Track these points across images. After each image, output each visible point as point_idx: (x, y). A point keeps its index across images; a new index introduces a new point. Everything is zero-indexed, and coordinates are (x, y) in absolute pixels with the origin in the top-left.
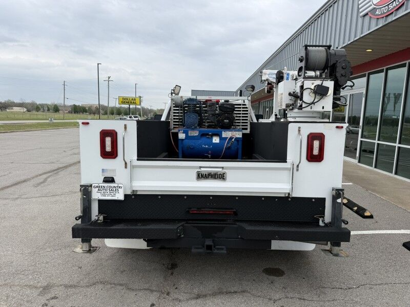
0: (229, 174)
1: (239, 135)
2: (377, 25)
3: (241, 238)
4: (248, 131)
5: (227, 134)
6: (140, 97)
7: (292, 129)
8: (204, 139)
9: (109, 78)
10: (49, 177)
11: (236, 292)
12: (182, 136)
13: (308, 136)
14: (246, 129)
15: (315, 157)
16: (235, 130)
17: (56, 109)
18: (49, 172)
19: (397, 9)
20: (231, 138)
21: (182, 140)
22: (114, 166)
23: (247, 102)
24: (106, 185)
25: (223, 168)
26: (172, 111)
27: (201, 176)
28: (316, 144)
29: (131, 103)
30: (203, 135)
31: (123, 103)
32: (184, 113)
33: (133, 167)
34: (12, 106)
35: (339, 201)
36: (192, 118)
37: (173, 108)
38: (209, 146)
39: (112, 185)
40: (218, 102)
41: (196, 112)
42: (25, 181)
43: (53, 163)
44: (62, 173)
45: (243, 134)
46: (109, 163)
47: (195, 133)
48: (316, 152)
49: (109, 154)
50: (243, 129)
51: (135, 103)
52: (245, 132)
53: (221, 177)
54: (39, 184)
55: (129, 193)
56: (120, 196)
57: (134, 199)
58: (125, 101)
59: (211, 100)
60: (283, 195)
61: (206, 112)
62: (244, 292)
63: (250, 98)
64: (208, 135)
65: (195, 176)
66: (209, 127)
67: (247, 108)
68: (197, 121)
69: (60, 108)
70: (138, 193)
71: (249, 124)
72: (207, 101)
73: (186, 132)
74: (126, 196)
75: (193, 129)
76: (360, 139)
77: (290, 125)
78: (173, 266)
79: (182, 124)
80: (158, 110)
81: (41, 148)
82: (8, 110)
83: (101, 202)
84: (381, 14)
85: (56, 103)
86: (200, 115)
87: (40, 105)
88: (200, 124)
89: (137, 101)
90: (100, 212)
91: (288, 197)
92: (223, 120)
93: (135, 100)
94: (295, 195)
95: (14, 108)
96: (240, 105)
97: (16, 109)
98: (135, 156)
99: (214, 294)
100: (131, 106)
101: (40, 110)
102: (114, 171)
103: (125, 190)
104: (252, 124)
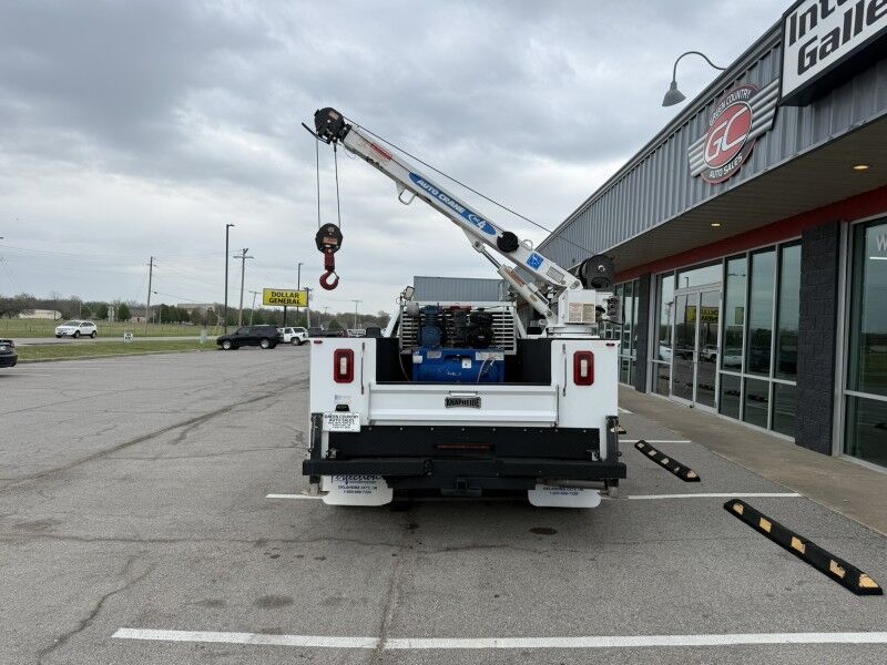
0: (484, 400)
1: (499, 357)
2: (712, 193)
3: (500, 476)
4: (514, 352)
5: (482, 356)
6: (307, 290)
7: (556, 347)
8: (449, 364)
9: (245, 251)
10: (186, 431)
11: (494, 546)
12: (417, 359)
13: (575, 355)
14: (512, 349)
15: (585, 379)
16: (495, 349)
17: (124, 313)
18: (181, 425)
19: (734, 175)
20: (488, 362)
21: (418, 365)
22: (348, 392)
23: (512, 310)
24: (339, 414)
25: (476, 392)
26: (401, 323)
27: (451, 403)
28: (584, 364)
29: (289, 301)
30: (448, 357)
31: (273, 302)
32: (421, 326)
33: (371, 392)
34: (32, 308)
35: (612, 430)
36: (432, 334)
37: (402, 319)
38: (457, 372)
39: (346, 414)
40: (468, 309)
41: (437, 324)
42: (149, 437)
43: (176, 412)
44: (204, 427)
45: (506, 356)
46: (343, 388)
47: (437, 355)
48: (584, 373)
49: (343, 377)
50: (506, 349)
51: (296, 303)
52: (509, 352)
53: (475, 403)
54: (176, 441)
55: (366, 423)
56: (355, 427)
57: (372, 431)
58: (276, 297)
59: (458, 308)
60: (548, 426)
61: (452, 324)
62: (505, 546)
63: (515, 304)
64: (456, 357)
65: (444, 402)
66: (456, 346)
67: (511, 318)
68: (438, 338)
69: (131, 311)
70: (377, 424)
71: (515, 342)
72: (453, 308)
73: (424, 354)
74: (362, 427)
75: (435, 349)
76: (718, 371)
77: (553, 343)
78: (413, 527)
79: (418, 341)
80: (339, 315)
81: (138, 389)
82: (21, 316)
83: (332, 435)
84: (716, 179)
85: (122, 301)
86: (443, 329)
87: (89, 304)
88: (444, 342)
89: (302, 299)
90: (331, 446)
91: (554, 428)
92: (476, 336)
93: (297, 295)
94: (561, 425)
95: (37, 311)
96: (501, 313)
97: (40, 314)
98: (373, 379)
99: (468, 548)
100: (289, 308)
101: (90, 315)
102: (349, 397)
103: (361, 420)
104: (521, 342)
